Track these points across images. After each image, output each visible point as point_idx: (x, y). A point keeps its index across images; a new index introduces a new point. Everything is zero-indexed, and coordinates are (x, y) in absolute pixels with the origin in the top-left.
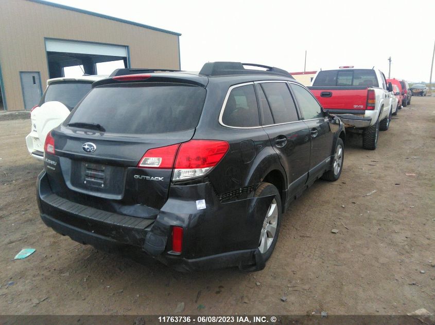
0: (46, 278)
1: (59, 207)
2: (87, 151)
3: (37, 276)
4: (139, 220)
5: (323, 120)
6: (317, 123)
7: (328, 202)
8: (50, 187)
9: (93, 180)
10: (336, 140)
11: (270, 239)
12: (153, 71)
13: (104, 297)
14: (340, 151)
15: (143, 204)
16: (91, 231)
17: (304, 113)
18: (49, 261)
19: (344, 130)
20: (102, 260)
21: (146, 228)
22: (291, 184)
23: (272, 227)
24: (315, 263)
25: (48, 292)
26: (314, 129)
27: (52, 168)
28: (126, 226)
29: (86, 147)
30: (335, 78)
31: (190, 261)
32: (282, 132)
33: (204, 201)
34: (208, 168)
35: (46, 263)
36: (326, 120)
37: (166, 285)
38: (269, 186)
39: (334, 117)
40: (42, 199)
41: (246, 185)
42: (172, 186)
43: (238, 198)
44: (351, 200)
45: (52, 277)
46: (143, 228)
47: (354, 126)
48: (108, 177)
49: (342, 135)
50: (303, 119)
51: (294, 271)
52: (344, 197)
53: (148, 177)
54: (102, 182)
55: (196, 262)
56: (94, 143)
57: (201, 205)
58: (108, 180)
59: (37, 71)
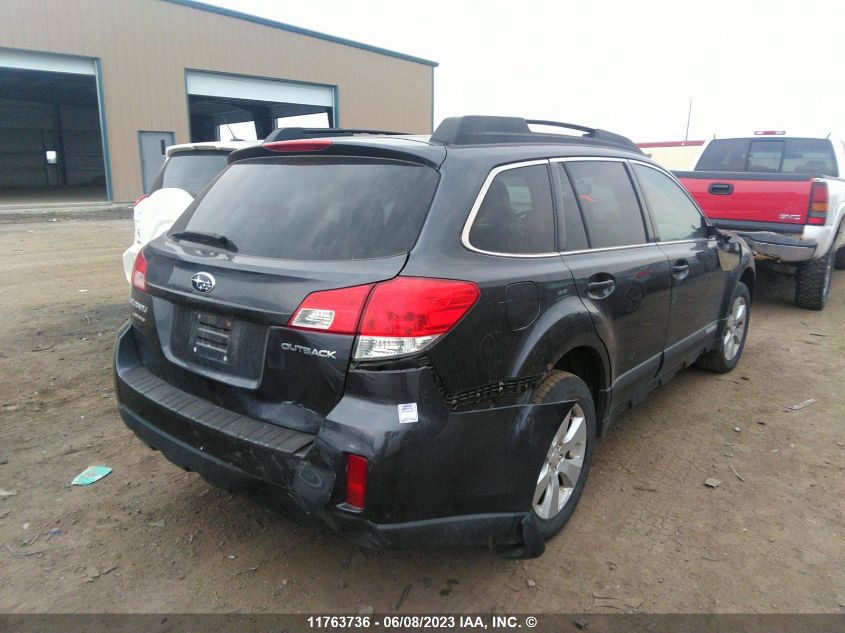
0: (120, 527)
1: (147, 395)
2: (198, 289)
3: (105, 521)
4: (288, 433)
5: (705, 244)
6: (692, 249)
7: (704, 418)
8: (139, 354)
9: (209, 346)
10: (734, 284)
11: (565, 489)
12: (351, 133)
13: (221, 577)
14: (740, 311)
15: (296, 403)
16: (198, 447)
17: (662, 229)
18: (132, 493)
19: (752, 265)
20: (230, 501)
21: (297, 452)
22: (620, 377)
23: (572, 465)
24: (659, 549)
25: (120, 557)
26: (681, 262)
27: (140, 318)
28: (261, 443)
29: (198, 280)
30: (744, 156)
31: (380, 527)
32: (604, 267)
33: (414, 406)
34: (429, 338)
35: (125, 499)
36: (713, 243)
37: (343, 565)
38: (568, 378)
39: (730, 238)
40: (120, 375)
41: (514, 374)
42: (353, 369)
43: (495, 401)
44: (756, 418)
45: (133, 526)
46: (291, 451)
47: (778, 259)
48: (236, 343)
49: (747, 276)
50: (657, 240)
51: (611, 563)
52: (740, 408)
53: (307, 350)
54: (225, 351)
55: (394, 531)
56: (212, 274)
57: (409, 414)
58: (236, 349)
59: (169, 130)
